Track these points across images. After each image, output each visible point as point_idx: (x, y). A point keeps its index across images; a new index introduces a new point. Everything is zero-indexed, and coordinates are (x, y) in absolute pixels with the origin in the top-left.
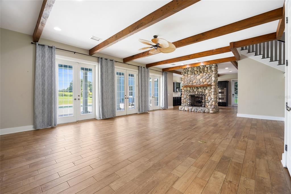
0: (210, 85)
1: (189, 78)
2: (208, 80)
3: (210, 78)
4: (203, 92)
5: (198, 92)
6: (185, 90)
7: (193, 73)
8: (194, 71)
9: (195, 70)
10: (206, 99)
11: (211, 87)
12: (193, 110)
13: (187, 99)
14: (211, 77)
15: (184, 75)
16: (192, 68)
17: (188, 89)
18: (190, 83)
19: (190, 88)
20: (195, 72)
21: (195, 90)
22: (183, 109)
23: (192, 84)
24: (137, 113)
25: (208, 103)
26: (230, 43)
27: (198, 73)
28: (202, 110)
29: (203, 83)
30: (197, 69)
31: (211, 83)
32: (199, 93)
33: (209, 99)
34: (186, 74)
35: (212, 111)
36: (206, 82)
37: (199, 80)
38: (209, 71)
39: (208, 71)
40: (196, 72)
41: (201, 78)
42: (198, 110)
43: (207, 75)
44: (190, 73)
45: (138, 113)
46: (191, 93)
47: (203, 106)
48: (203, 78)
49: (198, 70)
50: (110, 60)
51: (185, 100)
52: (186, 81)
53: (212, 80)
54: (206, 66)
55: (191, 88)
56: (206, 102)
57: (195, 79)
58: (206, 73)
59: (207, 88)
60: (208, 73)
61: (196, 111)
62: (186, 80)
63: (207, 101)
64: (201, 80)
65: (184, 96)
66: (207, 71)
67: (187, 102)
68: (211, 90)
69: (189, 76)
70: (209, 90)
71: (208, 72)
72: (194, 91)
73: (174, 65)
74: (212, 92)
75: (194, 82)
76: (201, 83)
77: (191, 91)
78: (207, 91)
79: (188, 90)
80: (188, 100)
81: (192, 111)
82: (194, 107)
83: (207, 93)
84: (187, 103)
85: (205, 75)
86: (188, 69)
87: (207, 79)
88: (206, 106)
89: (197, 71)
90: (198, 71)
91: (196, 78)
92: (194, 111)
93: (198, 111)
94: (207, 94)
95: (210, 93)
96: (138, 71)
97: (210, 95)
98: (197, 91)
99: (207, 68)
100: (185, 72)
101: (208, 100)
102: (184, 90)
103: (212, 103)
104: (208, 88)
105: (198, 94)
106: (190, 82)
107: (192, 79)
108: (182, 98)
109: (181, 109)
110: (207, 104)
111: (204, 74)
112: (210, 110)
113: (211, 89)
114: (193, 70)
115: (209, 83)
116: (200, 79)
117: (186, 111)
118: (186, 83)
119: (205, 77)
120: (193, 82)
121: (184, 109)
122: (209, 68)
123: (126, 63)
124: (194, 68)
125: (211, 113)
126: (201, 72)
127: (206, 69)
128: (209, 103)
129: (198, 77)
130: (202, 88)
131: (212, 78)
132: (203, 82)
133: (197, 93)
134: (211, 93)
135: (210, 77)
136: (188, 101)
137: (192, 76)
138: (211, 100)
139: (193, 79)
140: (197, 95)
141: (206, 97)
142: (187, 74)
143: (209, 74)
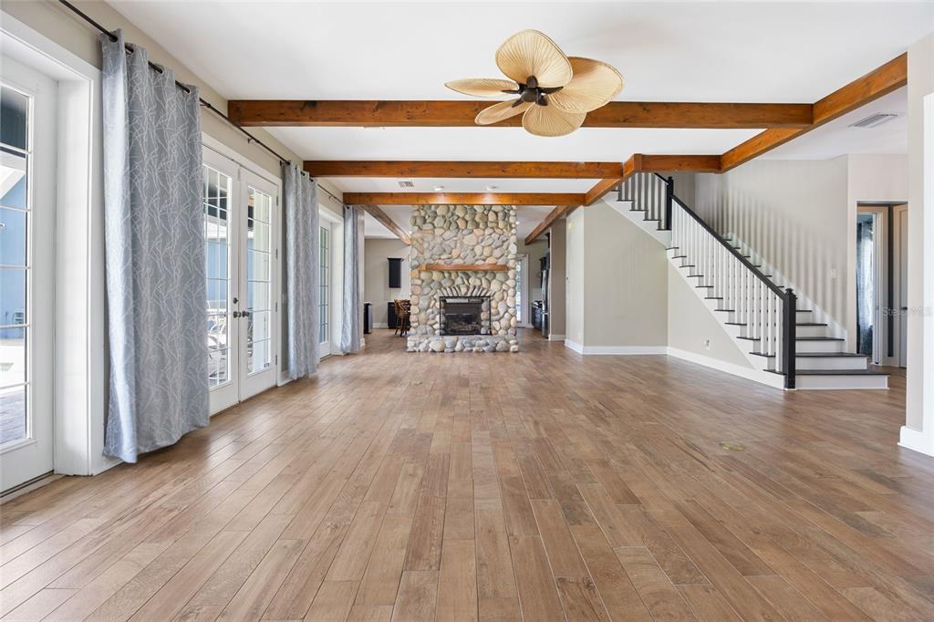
0: (505, 268)
1: (439, 240)
2: (497, 253)
3: (504, 247)
4: (483, 289)
5: (468, 288)
6: (423, 281)
7: (454, 225)
8: (455, 218)
9: (459, 217)
10: (493, 311)
11: (506, 274)
12: (458, 347)
13: (430, 310)
14: (506, 244)
15: (420, 228)
16: (449, 209)
17: (436, 275)
18: (442, 257)
19: (443, 273)
20: (458, 222)
21: (459, 281)
22: (421, 347)
23: (448, 261)
24: (276, 387)
25: (499, 320)
26: (635, 155)
27: (470, 226)
28: (487, 344)
29: (484, 260)
30: (467, 213)
31: (507, 262)
32: (471, 290)
33: (502, 311)
34: (428, 227)
35: (517, 344)
36: (491, 255)
37: (473, 250)
38: (501, 225)
39: (498, 224)
40: (461, 223)
41: (478, 243)
42: (474, 346)
43: (495, 236)
44: (441, 224)
45: (279, 385)
46: (444, 291)
47: (483, 331)
48: (483, 244)
49: (467, 217)
50: (177, 83)
51: (423, 315)
52: (428, 248)
53: (509, 253)
54: (494, 208)
55: (446, 275)
56: (493, 318)
57: (458, 245)
58: (493, 228)
59: (494, 278)
60: (497, 231)
61: (469, 349)
62: (426, 245)
63: (497, 317)
64: (478, 250)
65: (421, 302)
66: (494, 225)
67: (431, 322)
68: (507, 282)
69: (438, 232)
70: (502, 283)
71: (498, 227)
72: (454, 283)
73: (409, 184)
74: (509, 287)
75: (455, 253)
76: (477, 260)
77: (446, 283)
78: (495, 286)
79: (433, 281)
80: (436, 313)
81: (454, 351)
82: (460, 337)
83: (496, 290)
84: (431, 326)
85: (490, 237)
86: (436, 208)
87: (497, 248)
88: (493, 332)
89: (463, 218)
90: (467, 222)
91: (462, 244)
92: (461, 351)
93: (474, 349)
94: (495, 296)
95: (504, 290)
96: (279, 182)
97: (503, 299)
98: (464, 283)
99: (496, 213)
100: (424, 218)
101: (498, 313)
102: (419, 278)
103: (510, 320)
104: (499, 276)
105: (466, 293)
106: (441, 254)
107: (447, 242)
108: (414, 309)
109: (415, 345)
110: (496, 325)
111: (488, 231)
112: (511, 342)
113: (507, 278)
114: (453, 214)
115: (501, 262)
116: (474, 246)
117: (433, 351)
118: (427, 255)
119: (490, 241)
120: (450, 254)
121: (427, 346)
122: (500, 215)
123: (243, 128)
124: (454, 210)
125: (515, 352)
126: (477, 226)
127: (491, 217)
128: (501, 321)
129: (469, 240)
130: (480, 275)
131: (509, 245)
132: (483, 257)
133: (463, 290)
134: (507, 291)
135: (503, 242)
136: (433, 319)
137: (448, 234)
138: (507, 311)
139: (453, 246)
140: (465, 298)
141: (493, 304)
142: (430, 226)
143: (501, 233)
